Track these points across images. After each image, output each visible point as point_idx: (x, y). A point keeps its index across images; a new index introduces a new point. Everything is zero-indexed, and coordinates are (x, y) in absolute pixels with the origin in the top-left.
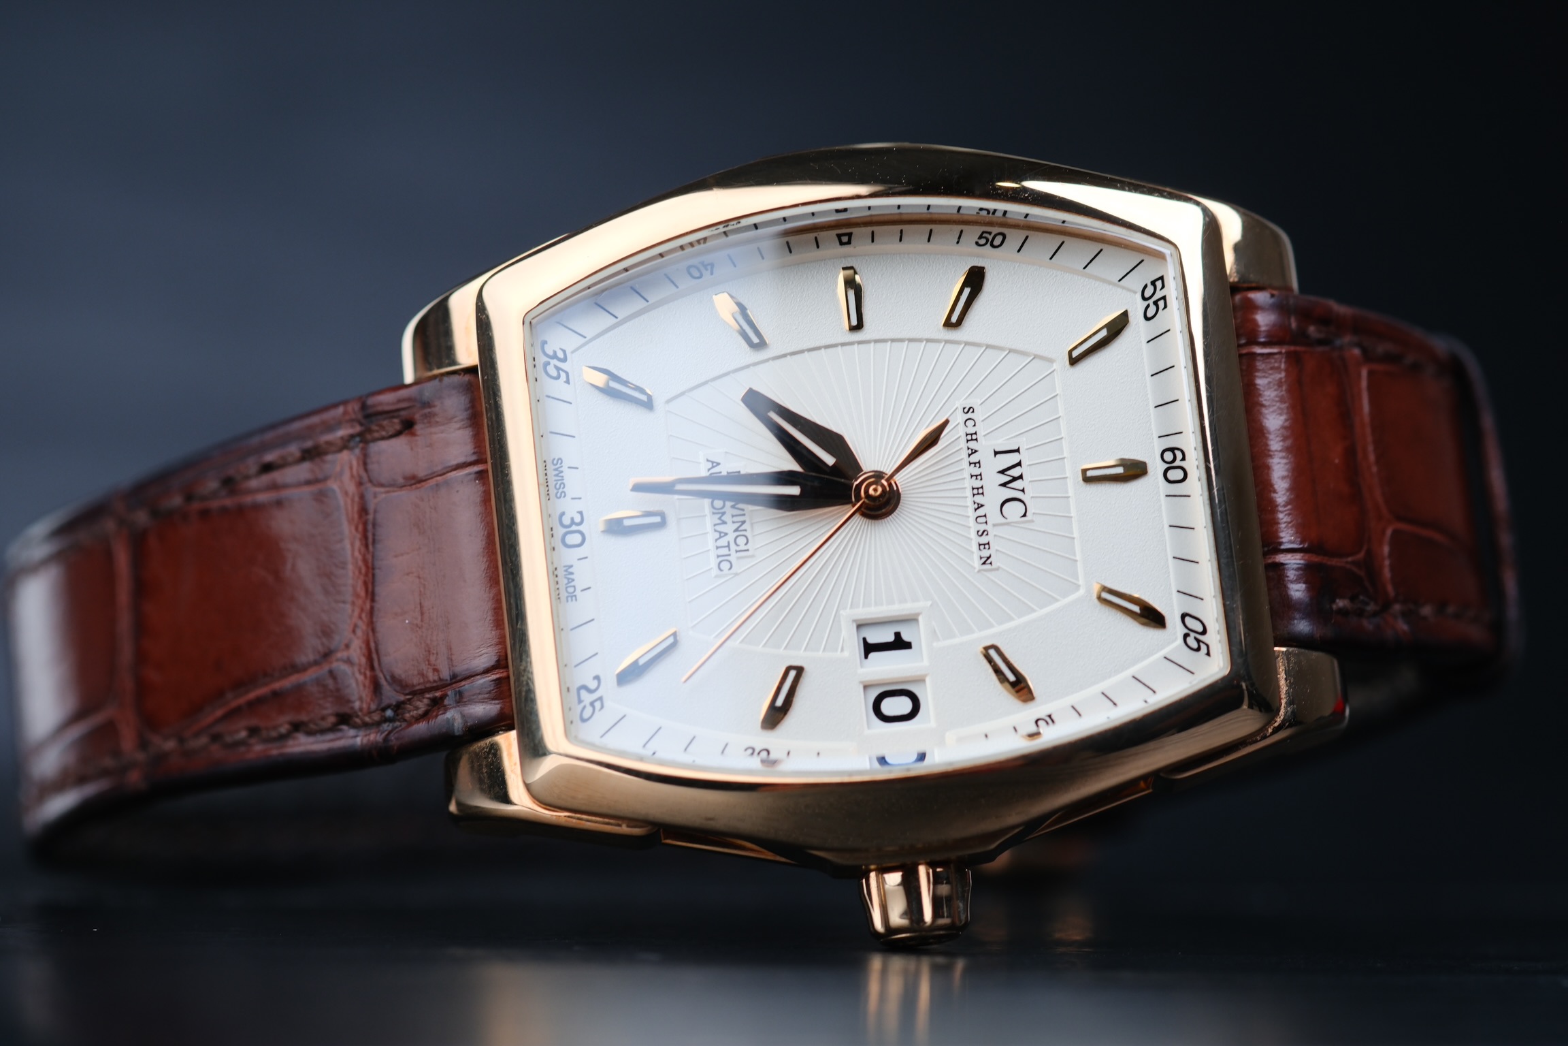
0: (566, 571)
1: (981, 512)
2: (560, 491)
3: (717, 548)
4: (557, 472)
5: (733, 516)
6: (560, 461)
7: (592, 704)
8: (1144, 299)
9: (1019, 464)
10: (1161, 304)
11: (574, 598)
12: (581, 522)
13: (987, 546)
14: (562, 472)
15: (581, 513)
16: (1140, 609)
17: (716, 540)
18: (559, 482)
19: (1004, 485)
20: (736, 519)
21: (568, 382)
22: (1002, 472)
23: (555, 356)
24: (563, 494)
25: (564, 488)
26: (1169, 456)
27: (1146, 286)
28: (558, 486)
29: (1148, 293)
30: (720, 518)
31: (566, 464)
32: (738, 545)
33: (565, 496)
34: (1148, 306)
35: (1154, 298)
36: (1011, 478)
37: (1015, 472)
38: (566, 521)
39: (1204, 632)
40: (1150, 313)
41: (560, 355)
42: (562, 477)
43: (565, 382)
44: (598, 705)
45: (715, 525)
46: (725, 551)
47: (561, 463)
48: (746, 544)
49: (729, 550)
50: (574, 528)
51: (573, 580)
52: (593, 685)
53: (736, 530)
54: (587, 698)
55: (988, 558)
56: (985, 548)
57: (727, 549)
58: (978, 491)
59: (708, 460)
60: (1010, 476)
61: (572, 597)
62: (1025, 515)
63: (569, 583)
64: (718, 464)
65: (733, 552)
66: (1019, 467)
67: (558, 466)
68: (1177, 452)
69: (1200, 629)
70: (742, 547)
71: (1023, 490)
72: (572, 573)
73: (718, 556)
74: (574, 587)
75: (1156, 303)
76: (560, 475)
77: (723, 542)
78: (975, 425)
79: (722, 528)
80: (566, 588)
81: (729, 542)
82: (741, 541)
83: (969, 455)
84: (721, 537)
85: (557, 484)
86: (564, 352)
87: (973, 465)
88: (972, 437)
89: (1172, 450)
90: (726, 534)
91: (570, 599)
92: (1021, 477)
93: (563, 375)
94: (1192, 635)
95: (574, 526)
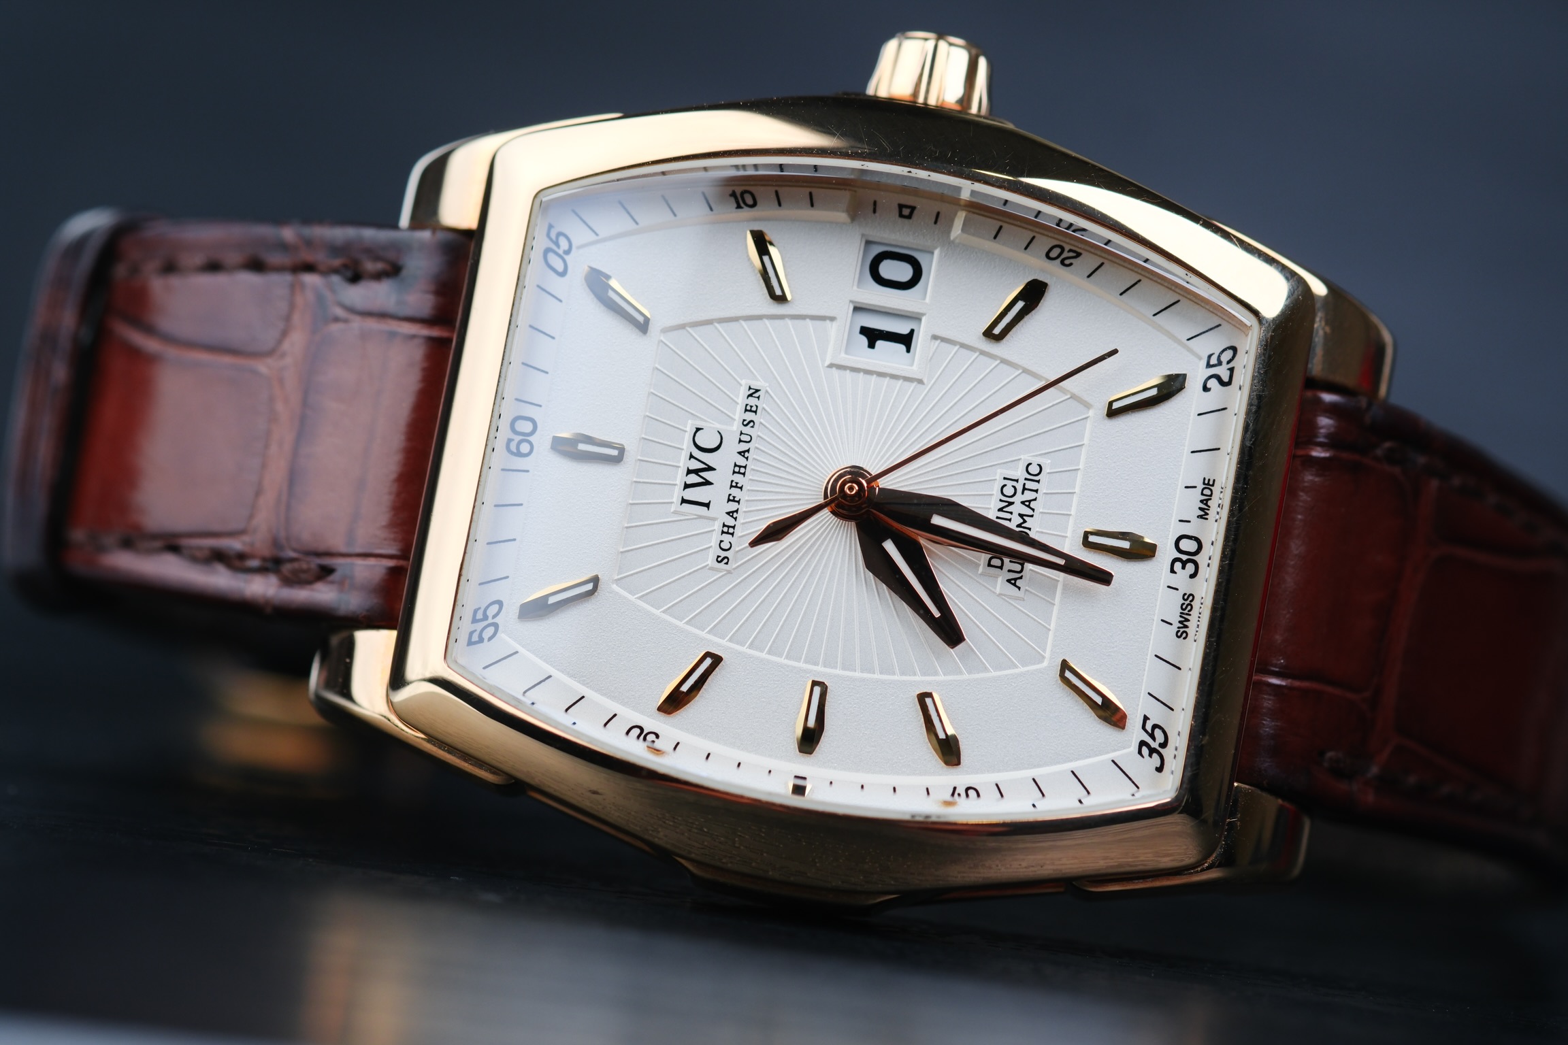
0: (1207, 514)
1: (744, 447)
2: (1188, 602)
3: (1036, 491)
4: (1186, 623)
5: (1010, 520)
6: (1179, 634)
7: (1220, 363)
8: (496, 626)
9: (687, 486)
10: (480, 615)
11: (1206, 482)
12: (1175, 560)
13: (748, 408)
14: (1180, 622)
15: (1172, 571)
16: (608, 291)
17: (1035, 499)
18: (1186, 612)
19: (710, 469)
20: (1008, 516)
21: (1146, 718)
22: (707, 483)
23: (1152, 751)
24: (1186, 597)
25: (1183, 604)
26: (525, 448)
27: (490, 639)
28: (1189, 608)
29: (491, 630)
30: (1025, 521)
31: (1174, 629)
32: (1014, 487)
33: (1185, 594)
34: (494, 617)
35: (485, 623)
36: (701, 474)
37: (694, 479)
38: (1190, 568)
39: (547, 251)
40: (495, 608)
41: (1145, 750)
42: (1181, 616)
43: (1149, 719)
44: (1214, 361)
45: (1032, 516)
46: (1029, 485)
47: (1178, 632)
48: (1005, 485)
49: (1024, 484)
50: (1184, 557)
51: (1202, 501)
52: (1213, 383)
53: (1011, 504)
54: (1223, 372)
55: (751, 395)
56: (751, 407)
57: (1026, 487)
58: (739, 470)
59: (1019, 588)
60: (700, 475)
61: (1208, 484)
62: (698, 430)
63: (1207, 500)
64: (1009, 581)
65: (1022, 481)
66: (688, 483)
67: (1182, 630)
68: (515, 451)
69: (551, 256)
70: (1010, 483)
71: (691, 456)
72: (1200, 509)
73: (1038, 481)
74: (1202, 494)
75: (485, 617)
76: (1183, 619)
77: (1029, 495)
78: (721, 541)
79: (1027, 511)
80: (1211, 495)
81: (1023, 493)
82: (1009, 491)
83: (737, 511)
84: (1030, 501)
85: (1189, 611)
86: (1140, 752)
87: (737, 499)
88: (728, 530)
89: (519, 454)
90: (1023, 503)
91: (1211, 483)
92: (689, 472)
93: (1149, 728)
94: (561, 252)
95: (1184, 560)
